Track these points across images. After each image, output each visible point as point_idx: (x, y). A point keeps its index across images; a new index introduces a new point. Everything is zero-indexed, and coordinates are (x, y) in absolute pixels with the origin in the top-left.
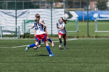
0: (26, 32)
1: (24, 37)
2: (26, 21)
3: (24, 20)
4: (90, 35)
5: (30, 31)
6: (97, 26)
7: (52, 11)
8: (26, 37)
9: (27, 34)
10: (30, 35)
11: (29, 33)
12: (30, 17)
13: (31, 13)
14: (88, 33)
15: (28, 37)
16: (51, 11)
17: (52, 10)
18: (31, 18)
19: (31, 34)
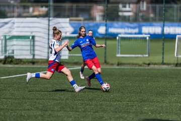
0: (7, 54)
1: (4, 63)
2: (7, 37)
3: (5, 36)
4: (108, 61)
5: (13, 53)
6: (119, 47)
7: (50, 22)
8: (8, 63)
9: (9, 57)
10: (13, 60)
11: (13, 57)
12: (15, 30)
13: (16, 25)
14: (105, 57)
15: (11, 62)
16: (47, 21)
17: (49, 20)
18: (17, 32)
19: (16, 57)
